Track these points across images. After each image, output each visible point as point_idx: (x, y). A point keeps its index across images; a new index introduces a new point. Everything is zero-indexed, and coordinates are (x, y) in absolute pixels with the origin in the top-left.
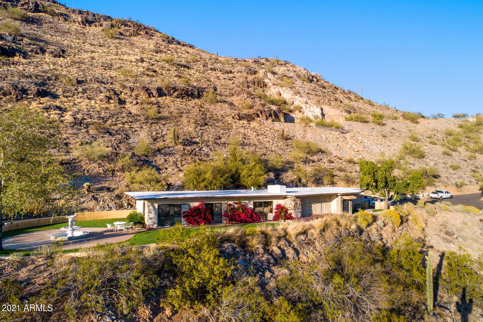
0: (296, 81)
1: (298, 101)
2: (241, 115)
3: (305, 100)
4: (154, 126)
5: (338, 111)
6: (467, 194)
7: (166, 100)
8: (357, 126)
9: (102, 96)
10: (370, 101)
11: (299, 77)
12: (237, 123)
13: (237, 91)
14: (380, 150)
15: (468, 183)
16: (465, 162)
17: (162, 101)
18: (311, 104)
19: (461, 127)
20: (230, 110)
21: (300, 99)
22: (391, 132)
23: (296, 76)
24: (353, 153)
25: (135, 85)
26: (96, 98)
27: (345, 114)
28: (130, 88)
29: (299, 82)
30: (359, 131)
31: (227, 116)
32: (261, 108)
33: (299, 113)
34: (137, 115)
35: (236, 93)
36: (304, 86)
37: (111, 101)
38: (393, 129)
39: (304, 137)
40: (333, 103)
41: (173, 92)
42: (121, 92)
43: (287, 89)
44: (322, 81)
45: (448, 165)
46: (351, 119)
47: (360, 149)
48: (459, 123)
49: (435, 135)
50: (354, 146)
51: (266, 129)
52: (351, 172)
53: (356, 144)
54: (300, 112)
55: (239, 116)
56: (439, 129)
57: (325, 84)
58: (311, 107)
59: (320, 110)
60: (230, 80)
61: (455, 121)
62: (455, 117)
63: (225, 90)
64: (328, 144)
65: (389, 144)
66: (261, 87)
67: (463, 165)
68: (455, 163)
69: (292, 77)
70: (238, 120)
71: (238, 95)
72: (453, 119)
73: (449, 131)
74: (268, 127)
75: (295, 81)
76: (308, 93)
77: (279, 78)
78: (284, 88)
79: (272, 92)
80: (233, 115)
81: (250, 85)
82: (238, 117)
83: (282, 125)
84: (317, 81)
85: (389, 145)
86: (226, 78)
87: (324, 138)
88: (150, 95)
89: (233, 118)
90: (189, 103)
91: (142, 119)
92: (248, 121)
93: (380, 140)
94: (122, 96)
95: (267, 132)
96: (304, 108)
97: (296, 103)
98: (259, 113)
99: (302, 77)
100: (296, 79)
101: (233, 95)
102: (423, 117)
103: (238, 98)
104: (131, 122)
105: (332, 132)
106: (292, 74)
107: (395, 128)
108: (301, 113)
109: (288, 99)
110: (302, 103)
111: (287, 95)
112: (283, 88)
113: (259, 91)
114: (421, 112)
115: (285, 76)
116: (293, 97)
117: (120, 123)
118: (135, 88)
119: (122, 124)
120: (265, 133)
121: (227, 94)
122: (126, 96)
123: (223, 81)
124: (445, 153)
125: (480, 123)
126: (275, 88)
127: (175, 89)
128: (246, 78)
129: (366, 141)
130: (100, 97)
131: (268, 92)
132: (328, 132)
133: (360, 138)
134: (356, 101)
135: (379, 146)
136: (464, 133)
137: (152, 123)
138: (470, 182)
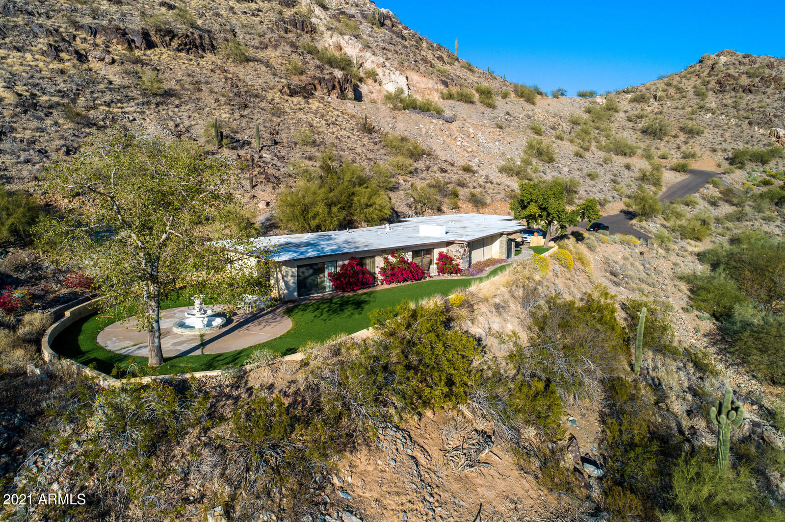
0: (361, 23)
1: (371, 62)
2: (292, 87)
3: (382, 60)
4: (164, 110)
5: (431, 81)
6: (612, 214)
7: (162, 55)
8: (461, 109)
9: (42, 43)
10: (470, 65)
11: (365, 16)
12: (290, 102)
13: (272, 40)
14: (499, 149)
15: (611, 199)
16: (601, 167)
17: (156, 57)
18: (392, 69)
19: (589, 111)
20: (272, 77)
21: (373, 58)
22: (506, 119)
23: (359, 15)
24: (467, 155)
25: (96, 21)
26: (33, 48)
27: (441, 87)
28: (90, 28)
29: (365, 27)
30: (465, 117)
31: (271, 89)
32: (318, 74)
33: (374, 84)
34: (125, 87)
35: (271, 42)
36: (375, 34)
37: (63, 55)
38: (508, 113)
39: (394, 128)
40: (422, 68)
41: (171, 40)
42: (75, 37)
43: (351, 39)
44: (400, 27)
45: (585, 171)
46: (450, 97)
47: (475, 149)
48: (586, 105)
49: (559, 124)
50: (466, 144)
51: (336, 113)
52: (474, 188)
53: (467, 139)
54: (376, 81)
55: (289, 88)
56: (562, 115)
57: (405, 32)
58: (391, 73)
59: (405, 79)
60: (253, 15)
61: (581, 102)
62: (580, 96)
63: (251, 36)
64: (431, 140)
65: (509, 139)
66: (307, 32)
67: (600, 171)
68: (591, 170)
69: (354, 17)
70: (289, 96)
71: (276, 47)
72: (578, 99)
73: (574, 119)
74: (338, 110)
75: (359, 23)
76: (384, 49)
77: (334, 16)
78: (347, 37)
79: (328, 41)
80: (280, 87)
81: (289, 27)
82: (288, 92)
83: (357, 107)
84: (393, 26)
85: (509, 141)
86: (247, 11)
87: (424, 130)
88: (130, 44)
89: (281, 91)
90: (202, 62)
91: (136, 96)
92: (305, 97)
93: (498, 133)
94: (79, 44)
95: (340, 119)
96: (381, 74)
97: (368, 66)
98: (316, 82)
99: (370, 17)
100: (361, 19)
101: (266, 48)
102: (540, 94)
103: (278, 54)
104: (120, 101)
105: (434, 121)
106: (352, 11)
107: (511, 112)
108: (377, 84)
109: (354, 57)
110: (378, 65)
111: (352, 49)
112: (345, 37)
113: (306, 39)
114: (539, 87)
115: (343, 13)
116: (362, 54)
117: (101, 105)
118: (100, 28)
119: (106, 105)
120: (336, 120)
121: (257, 45)
122: (85, 45)
123: (243, 17)
124: (577, 155)
125: (611, 107)
126: (331, 37)
127: (171, 34)
128: (280, 13)
129: (480, 135)
130: (39, 46)
131: (321, 42)
132: (427, 120)
133: (471, 131)
134: (451, 64)
135: (497, 143)
136: (593, 121)
137: (157, 105)
138: (613, 197)
